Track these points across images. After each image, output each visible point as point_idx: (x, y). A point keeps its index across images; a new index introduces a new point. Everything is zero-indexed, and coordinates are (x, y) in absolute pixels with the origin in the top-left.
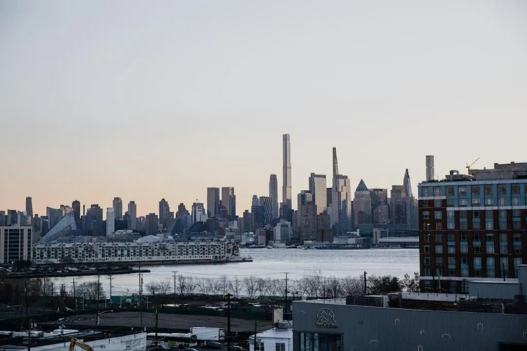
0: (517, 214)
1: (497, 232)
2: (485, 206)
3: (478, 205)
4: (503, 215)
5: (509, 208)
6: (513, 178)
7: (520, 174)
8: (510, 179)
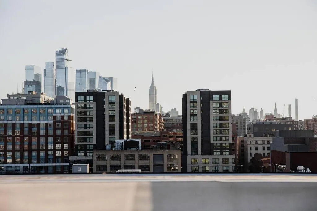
0: (27, 126)
1: (14, 136)
2: (7, 121)
3: (3, 120)
4: (18, 126)
5: (22, 122)
6: (25, 105)
7: (28, 102)
8: (22, 105)
